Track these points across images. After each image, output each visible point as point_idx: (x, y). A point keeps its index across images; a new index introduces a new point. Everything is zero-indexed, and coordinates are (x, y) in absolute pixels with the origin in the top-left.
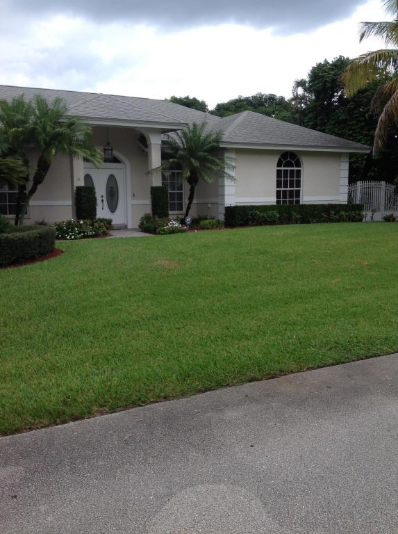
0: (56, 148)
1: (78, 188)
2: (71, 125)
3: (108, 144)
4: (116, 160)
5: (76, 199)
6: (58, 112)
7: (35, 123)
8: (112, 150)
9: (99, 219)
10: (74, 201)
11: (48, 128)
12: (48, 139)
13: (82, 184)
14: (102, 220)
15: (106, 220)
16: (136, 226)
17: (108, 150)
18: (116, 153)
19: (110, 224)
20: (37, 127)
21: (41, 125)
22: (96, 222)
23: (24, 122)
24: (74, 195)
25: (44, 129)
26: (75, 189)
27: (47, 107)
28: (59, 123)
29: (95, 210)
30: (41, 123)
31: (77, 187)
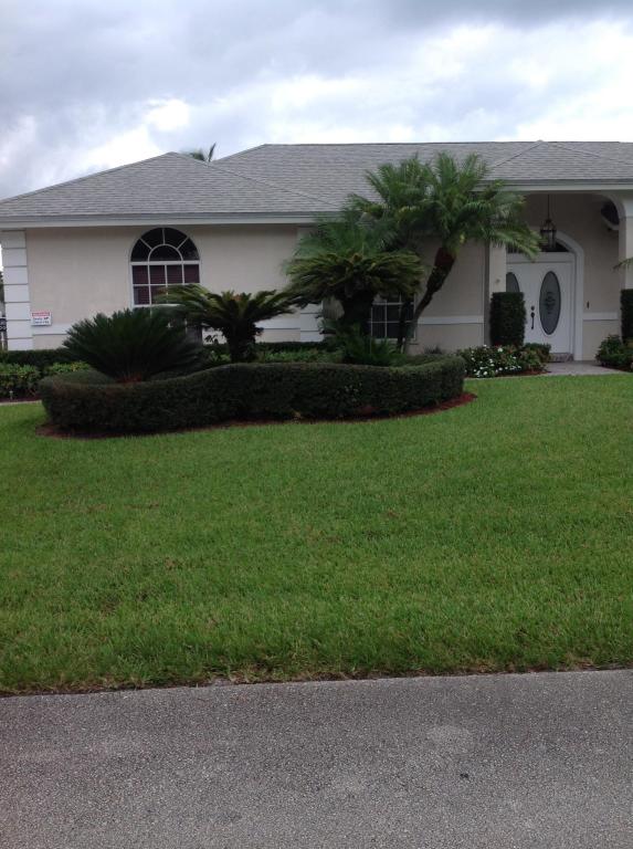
0: (467, 233)
1: (497, 296)
2: (490, 195)
3: (548, 221)
4: (560, 248)
5: (492, 313)
6: (471, 176)
7: (435, 197)
8: (554, 231)
9: (528, 345)
10: (489, 316)
11: (456, 204)
12: (454, 220)
13: (502, 288)
14: (534, 347)
15: (539, 346)
16: (593, 357)
17: (548, 231)
18: (561, 237)
19: (547, 353)
20: (438, 202)
21: (445, 199)
22: (523, 349)
23: (419, 197)
24: (489, 307)
25: (449, 204)
26: (491, 297)
27: (454, 169)
28: (473, 193)
29: (522, 330)
30: (445, 195)
31: (494, 294)
